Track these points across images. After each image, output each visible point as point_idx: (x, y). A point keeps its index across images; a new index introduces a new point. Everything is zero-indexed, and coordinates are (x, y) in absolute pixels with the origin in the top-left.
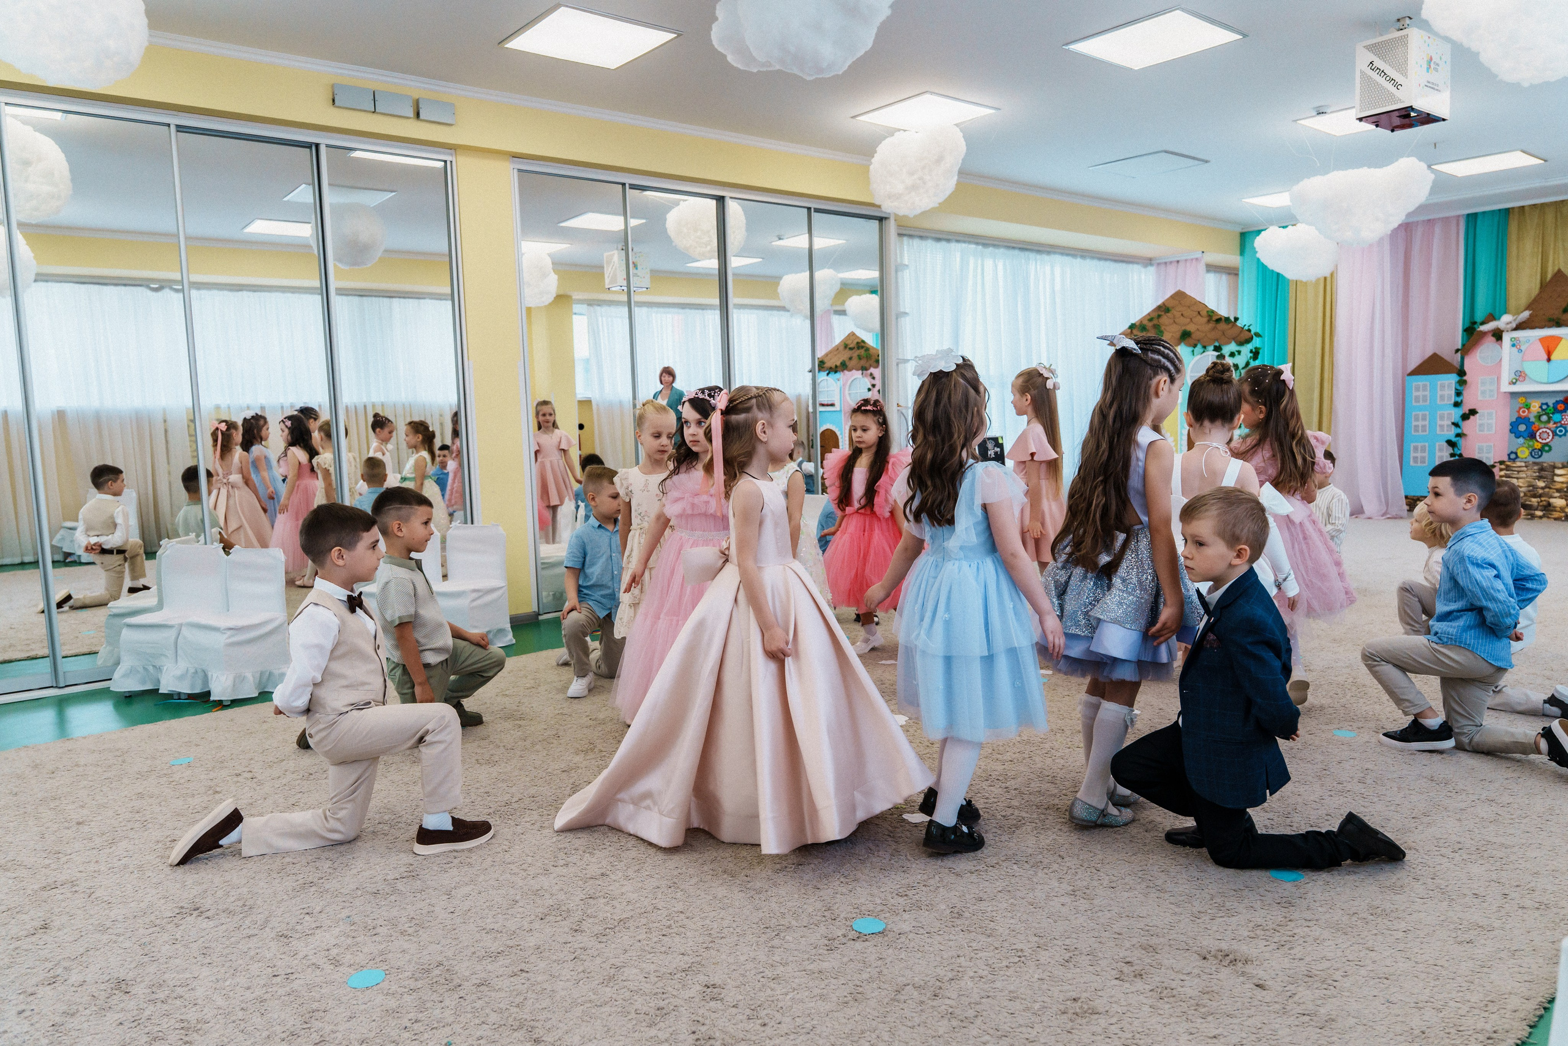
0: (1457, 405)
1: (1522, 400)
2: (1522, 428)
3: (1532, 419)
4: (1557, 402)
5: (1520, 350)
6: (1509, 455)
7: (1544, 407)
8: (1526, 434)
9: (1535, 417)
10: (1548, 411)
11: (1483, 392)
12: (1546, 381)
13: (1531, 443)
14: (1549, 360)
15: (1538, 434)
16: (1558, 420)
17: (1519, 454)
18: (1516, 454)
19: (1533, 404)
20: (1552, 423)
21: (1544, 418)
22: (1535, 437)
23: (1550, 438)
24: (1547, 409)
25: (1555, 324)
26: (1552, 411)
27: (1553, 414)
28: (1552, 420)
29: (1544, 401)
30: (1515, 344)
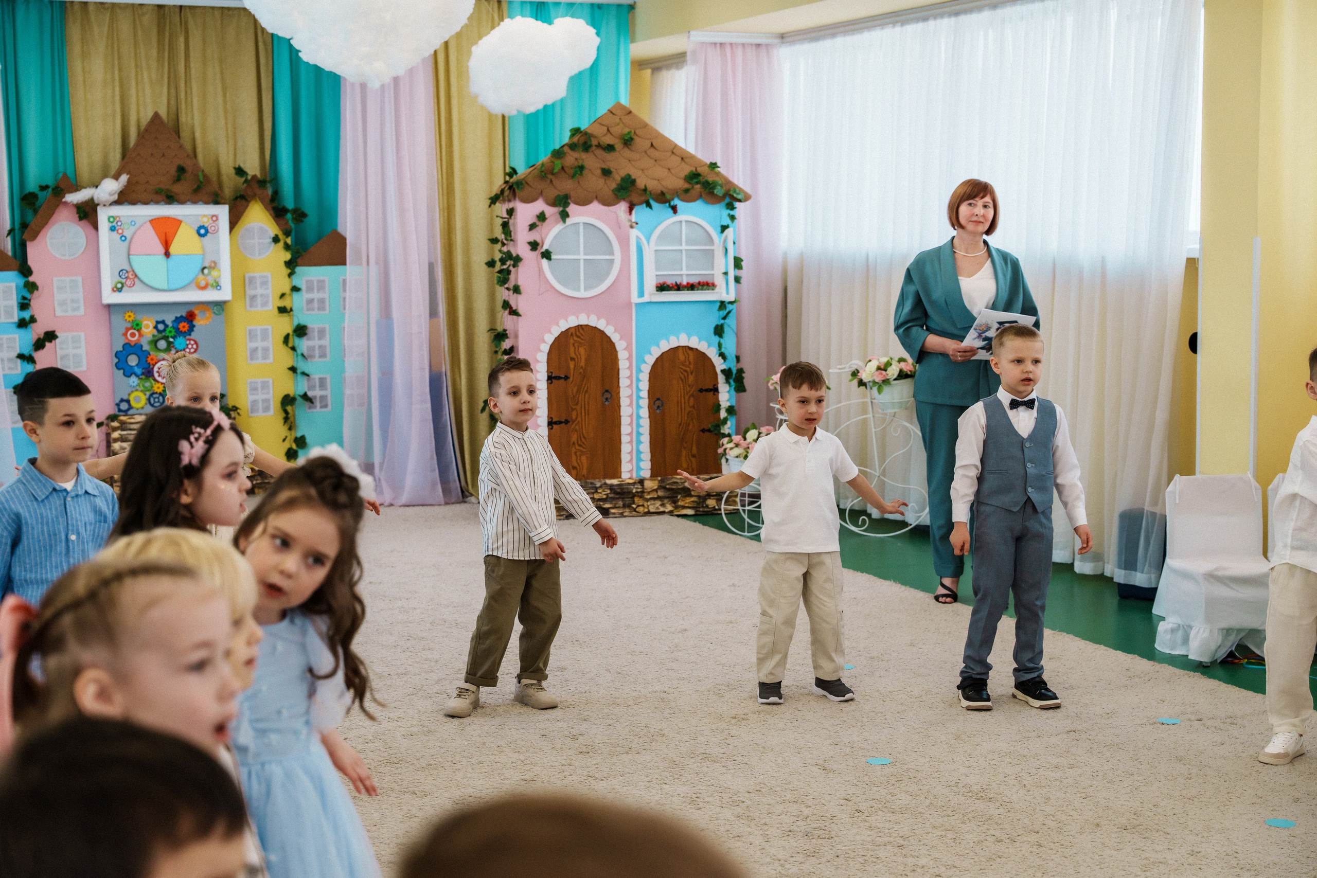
0: (22, 324)
1: (130, 316)
2: (133, 361)
3: (146, 347)
4: (178, 320)
5: (123, 237)
6: (118, 405)
7: (161, 327)
8: (139, 371)
9: (150, 343)
10: (167, 333)
11: (63, 303)
12: (165, 287)
13: (148, 384)
14: (167, 254)
15: (156, 369)
17: (133, 403)
18: (128, 401)
19: (145, 322)
21: (162, 344)
22: (153, 376)
24: (164, 330)
25: (165, 198)
26: (173, 334)
27: (174, 337)
28: (173, 346)
29: (160, 319)
30: (117, 228)
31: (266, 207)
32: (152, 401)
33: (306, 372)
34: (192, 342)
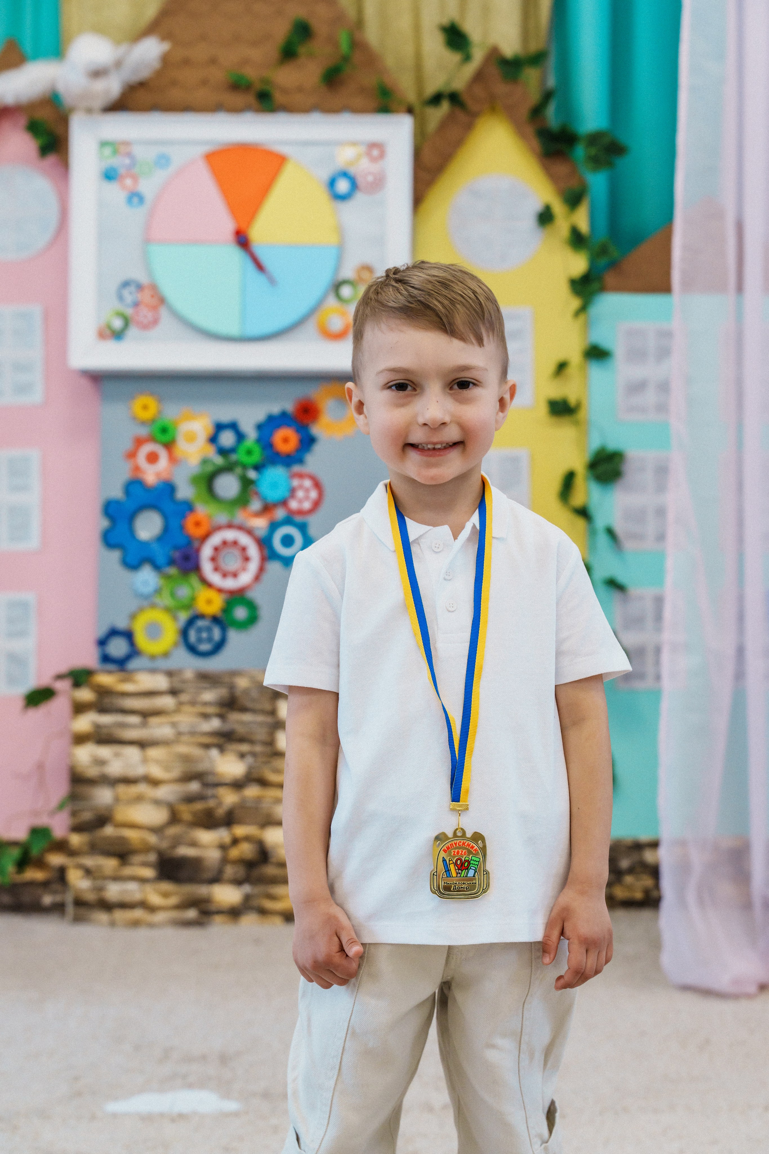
1: (147, 406)
2: (148, 525)
3: (185, 491)
4: (273, 422)
5: (135, 198)
6: (102, 643)
7: (227, 439)
8: (161, 554)
9: (195, 480)
10: (241, 456)
12: (237, 330)
13: (184, 591)
14: (242, 242)
15: (206, 552)
16: (273, 495)
17: (141, 640)
18: (129, 635)
19: (186, 425)
20: (256, 505)
21: (228, 485)
22: (196, 568)
23: (253, 566)
24: (233, 450)
25: (251, 99)
26: (256, 457)
27: (257, 468)
28: (257, 493)
29: (226, 415)
30: (122, 171)
31: (520, 132)
32: (192, 636)
33: (622, 578)
34: (308, 483)
